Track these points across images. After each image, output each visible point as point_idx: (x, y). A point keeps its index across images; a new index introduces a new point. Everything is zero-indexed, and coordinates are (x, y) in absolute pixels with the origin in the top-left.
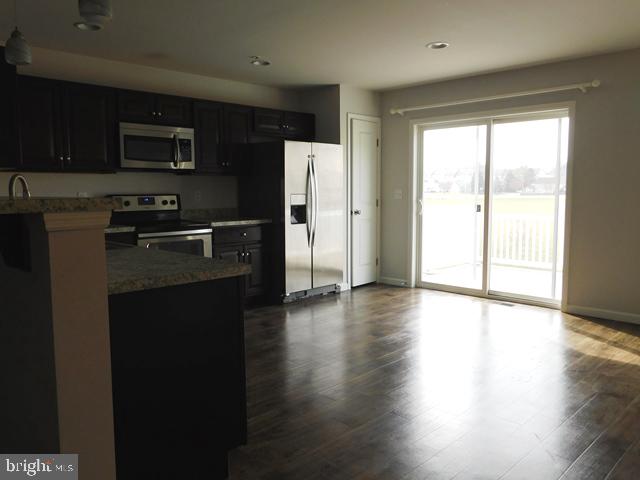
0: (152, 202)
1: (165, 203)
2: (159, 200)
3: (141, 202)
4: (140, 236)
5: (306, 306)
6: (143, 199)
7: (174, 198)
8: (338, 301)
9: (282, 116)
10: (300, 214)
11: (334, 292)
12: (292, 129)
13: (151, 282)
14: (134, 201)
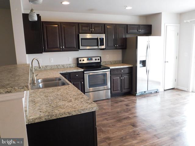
0: (92, 59)
1: (96, 60)
2: (94, 59)
3: (88, 60)
4: (85, 72)
5: (145, 97)
6: (89, 59)
7: (99, 58)
8: (158, 95)
9: (138, 26)
10: (144, 63)
11: (157, 92)
12: (142, 31)
13: (49, 117)
14: (85, 59)
